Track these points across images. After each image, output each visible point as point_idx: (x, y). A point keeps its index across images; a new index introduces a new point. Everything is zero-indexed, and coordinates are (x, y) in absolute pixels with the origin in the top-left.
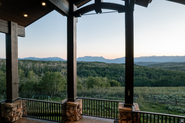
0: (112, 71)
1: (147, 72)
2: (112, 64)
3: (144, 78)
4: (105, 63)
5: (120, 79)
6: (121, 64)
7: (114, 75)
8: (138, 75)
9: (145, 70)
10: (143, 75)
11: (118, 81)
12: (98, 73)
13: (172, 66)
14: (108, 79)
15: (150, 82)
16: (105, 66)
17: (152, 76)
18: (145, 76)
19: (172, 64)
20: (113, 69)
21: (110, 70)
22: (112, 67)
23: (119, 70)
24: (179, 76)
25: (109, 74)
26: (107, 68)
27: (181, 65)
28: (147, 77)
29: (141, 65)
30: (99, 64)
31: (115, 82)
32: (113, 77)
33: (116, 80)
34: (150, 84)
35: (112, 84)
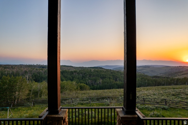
0: (80, 74)
1: (114, 75)
2: (80, 67)
3: (111, 81)
4: (73, 67)
5: (89, 83)
6: (88, 67)
7: (82, 79)
8: (105, 78)
9: (111, 73)
10: (110, 78)
11: (87, 84)
12: (66, 77)
14: (76, 83)
15: (117, 84)
16: (73, 70)
17: (118, 79)
18: (111, 79)
20: (81, 73)
21: (78, 73)
22: (80, 71)
23: (87, 73)
24: (140, 78)
25: (77, 78)
26: (75, 72)
27: (141, 69)
28: (113, 79)
30: (66, 68)
31: (84, 86)
32: (81, 81)
33: (85, 84)
34: (117, 87)
35: (82, 88)
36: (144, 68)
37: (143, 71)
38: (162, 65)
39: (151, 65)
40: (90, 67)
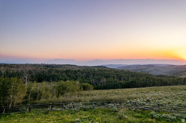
0: (84, 73)
1: (118, 74)
2: (83, 66)
3: (116, 80)
4: (77, 66)
5: (92, 82)
6: (92, 66)
7: (86, 78)
8: (109, 77)
9: (115, 72)
10: (114, 77)
11: (90, 84)
12: (69, 76)
13: (137, 68)
14: (80, 82)
15: (121, 84)
16: (77, 69)
17: (122, 78)
18: (116, 78)
19: (138, 67)
20: (85, 72)
21: (81, 72)
22: (83, 70)
23: (91, 73)
24: (145, 77)
25: (81, 77)
26: (79, 71)
27: (144, 67)
28: (117, 79)
29: (111, 67)
30: (70, 67)
31: (88, 85)
32: (85, 80)
33: (88, 83)
34: (121, 86)
35: (85, 88)
36: (148, 67)
37: (147, 70)
38: (166, 64)
39: (155, 64)
40: (94, 67)
